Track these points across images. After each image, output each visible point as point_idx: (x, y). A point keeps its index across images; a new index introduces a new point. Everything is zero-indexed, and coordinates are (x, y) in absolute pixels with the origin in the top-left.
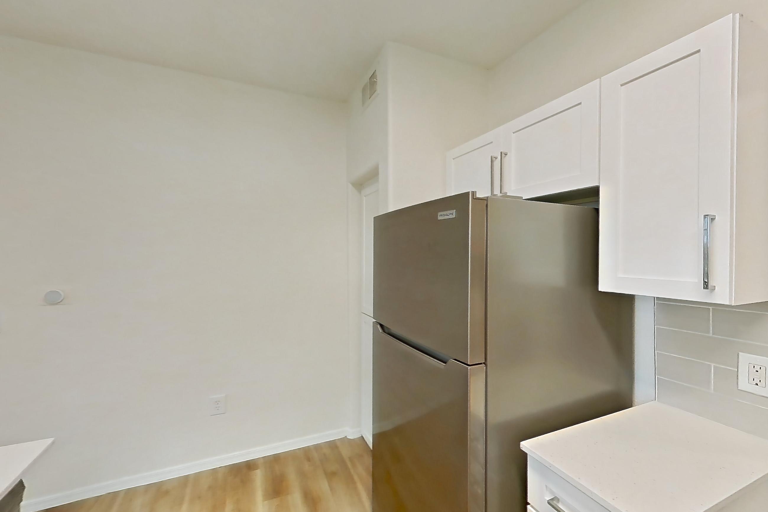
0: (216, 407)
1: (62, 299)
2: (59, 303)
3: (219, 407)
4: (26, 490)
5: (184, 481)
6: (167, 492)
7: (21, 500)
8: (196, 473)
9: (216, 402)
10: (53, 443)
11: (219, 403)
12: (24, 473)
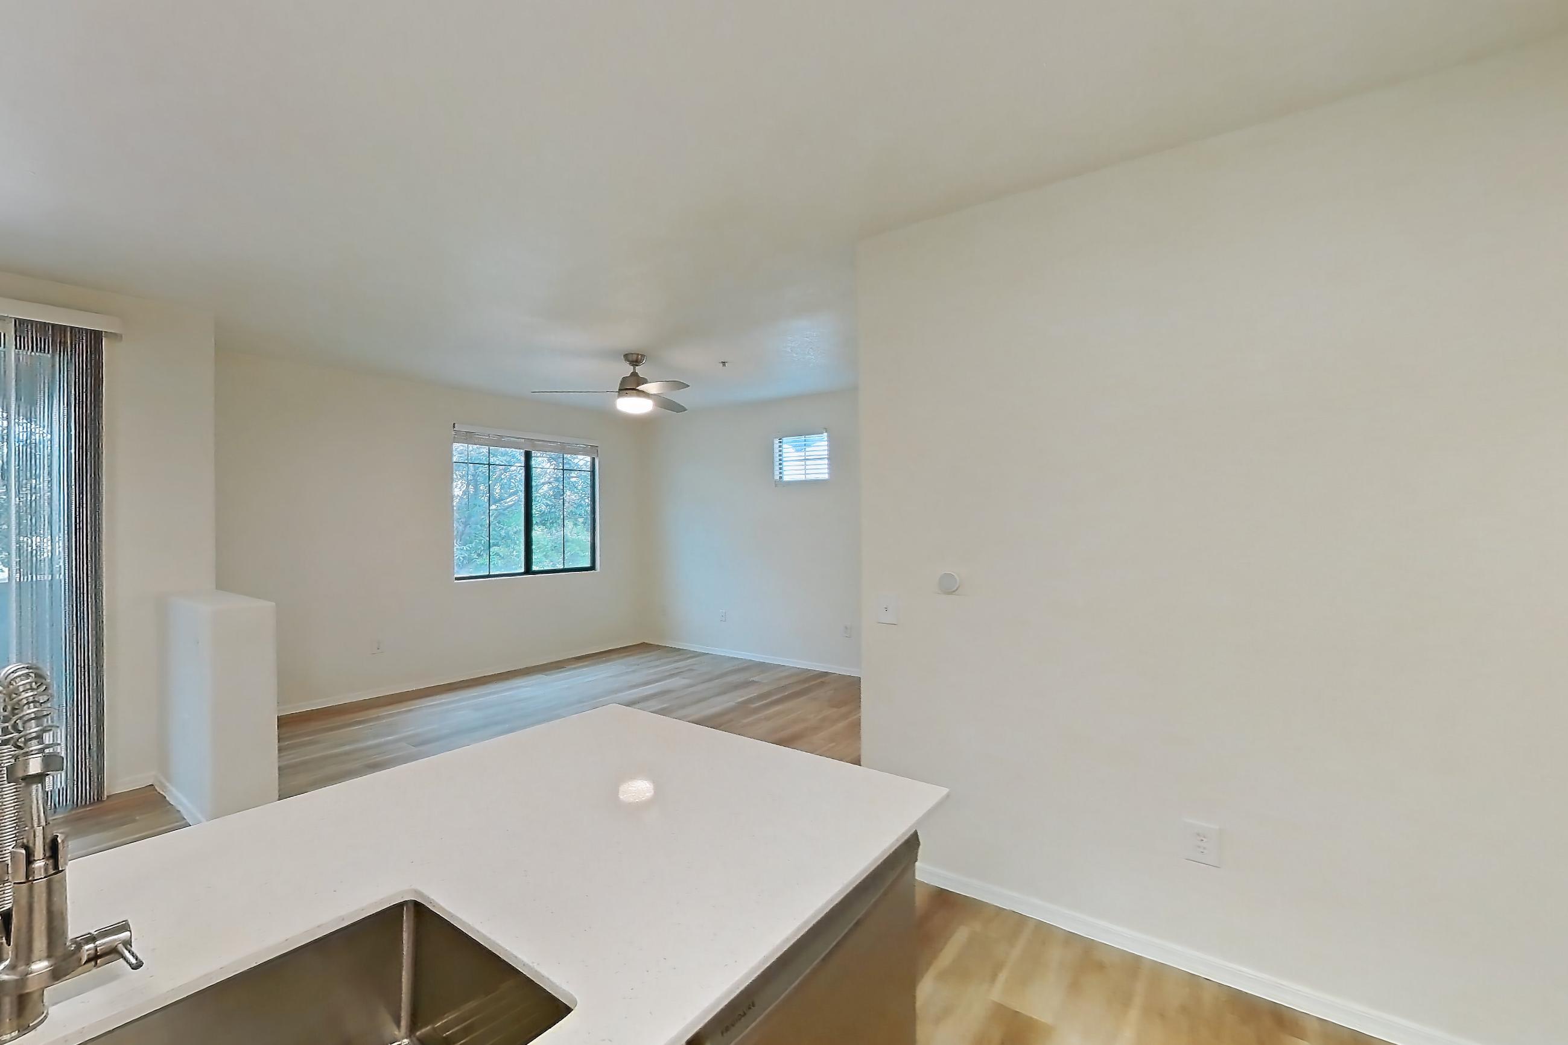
0: (1199, 847)
1: (957, 586)
2: (954, 591)
3: (1204, 848)
4: (921, 847)
5: (1133, 964)
6: (1100, 967)
7: (916, 860)
8: (1156, 961)
9: (1198, 835)
10: (948, 796)
11: (1205, 840)
12: (920, 822)
